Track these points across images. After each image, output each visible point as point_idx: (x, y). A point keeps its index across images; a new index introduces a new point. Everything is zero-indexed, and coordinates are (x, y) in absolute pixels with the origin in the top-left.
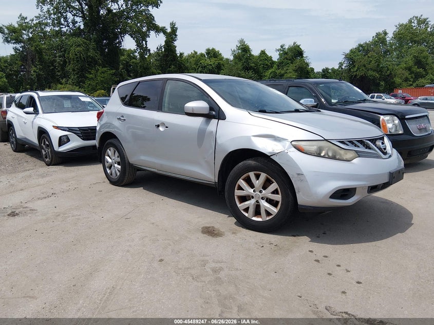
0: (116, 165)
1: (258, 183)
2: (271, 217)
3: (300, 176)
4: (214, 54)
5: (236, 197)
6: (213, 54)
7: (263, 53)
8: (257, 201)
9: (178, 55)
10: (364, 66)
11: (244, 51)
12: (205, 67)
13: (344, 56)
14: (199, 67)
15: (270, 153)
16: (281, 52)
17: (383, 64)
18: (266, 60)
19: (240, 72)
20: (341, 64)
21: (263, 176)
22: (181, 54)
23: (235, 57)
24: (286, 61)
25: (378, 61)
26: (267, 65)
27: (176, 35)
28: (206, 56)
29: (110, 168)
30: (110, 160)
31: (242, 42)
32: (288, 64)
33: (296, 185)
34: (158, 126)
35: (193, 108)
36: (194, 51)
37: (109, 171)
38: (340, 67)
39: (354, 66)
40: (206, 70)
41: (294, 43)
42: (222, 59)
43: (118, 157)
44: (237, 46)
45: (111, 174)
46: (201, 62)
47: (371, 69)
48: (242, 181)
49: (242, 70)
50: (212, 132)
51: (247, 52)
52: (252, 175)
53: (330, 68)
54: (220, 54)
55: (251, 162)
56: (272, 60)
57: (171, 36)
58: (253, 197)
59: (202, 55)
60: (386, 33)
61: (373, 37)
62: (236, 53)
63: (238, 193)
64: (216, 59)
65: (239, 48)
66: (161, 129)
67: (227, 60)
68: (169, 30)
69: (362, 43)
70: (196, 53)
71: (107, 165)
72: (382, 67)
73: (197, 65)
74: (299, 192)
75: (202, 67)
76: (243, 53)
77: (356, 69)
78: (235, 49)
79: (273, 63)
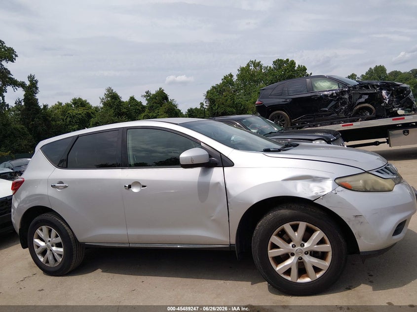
0: (54, 248)
1: (297, 236)
2: (321, 274)
3: (358, 218)
4: (81, 104)
5: (270, 259)
6: (79, 103)
7: (132, 99)
8: (300, 258)
9: (42, 107)
10: (223, 104)
11: (113, 98)
12: (74, 116)
13: (205, 97)
14: (67, 117)
15: (313, 197)
16: (148, 98)
17: (237, 101)
18: (137, 105)
19: (113, 118)
20: (202, 104)
21: (303, 226)
22: (45, 106)
23: (105, 104)
24: (155, 105)
25: (232, 99)
26: (138, 109)
27: (37, 88)
28: (73, 106)
29: (44, 253)
30: (42, 244)
31: (110, 90)
32: (158, 107)
33: (355, 229)
34: (130, 187)
35: (192, 158)
36: (58, 102)
37: (42, 259)
38: (201, 106)
39: (215, 105)
40: (75, 119)
41: (160, 89)
42: (90, 107)
43: (57, 236)
44: (105, 94)
45: (47, 262)
46: (68, 112)
47: (229, 106)
48: (275, 237)
49: (115, 116)
50: (218, 183)
51: (116, 99)
52: (287, 227)
53: (194, 108)
54: (88, 103)
55: (284, 212)
56: (142, 105)
57: (31, 88)
58: (293, 254)
59: (68, 105)
60: (231, 76)
61: (222, 79)
62: (105, 100)
63: (272, 253)
64: (84, 108)
65: (107, 96)
66: (135, 190)
67: (96, 108)
68: (28, 83)
69: (215, 85)
70: (60, 104)
71: (37, 251)
72: (236, 104)
73: (65, 115)
74: (360, 237)
75: (71, 117)
76: (113, 100)
77: (217, 107)
78: (104, 97)
79: (144, 107)
